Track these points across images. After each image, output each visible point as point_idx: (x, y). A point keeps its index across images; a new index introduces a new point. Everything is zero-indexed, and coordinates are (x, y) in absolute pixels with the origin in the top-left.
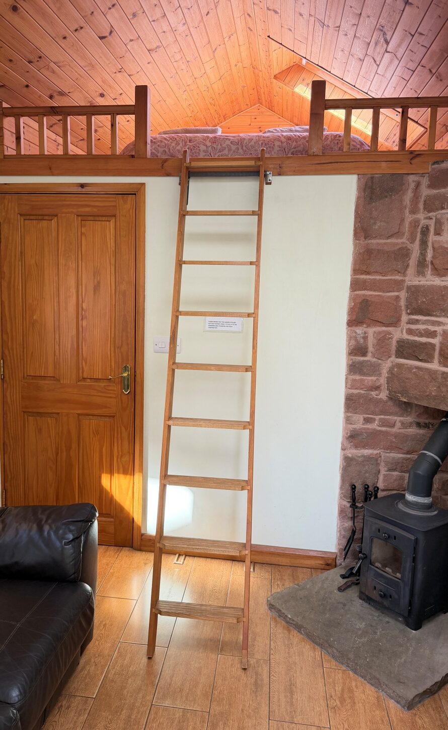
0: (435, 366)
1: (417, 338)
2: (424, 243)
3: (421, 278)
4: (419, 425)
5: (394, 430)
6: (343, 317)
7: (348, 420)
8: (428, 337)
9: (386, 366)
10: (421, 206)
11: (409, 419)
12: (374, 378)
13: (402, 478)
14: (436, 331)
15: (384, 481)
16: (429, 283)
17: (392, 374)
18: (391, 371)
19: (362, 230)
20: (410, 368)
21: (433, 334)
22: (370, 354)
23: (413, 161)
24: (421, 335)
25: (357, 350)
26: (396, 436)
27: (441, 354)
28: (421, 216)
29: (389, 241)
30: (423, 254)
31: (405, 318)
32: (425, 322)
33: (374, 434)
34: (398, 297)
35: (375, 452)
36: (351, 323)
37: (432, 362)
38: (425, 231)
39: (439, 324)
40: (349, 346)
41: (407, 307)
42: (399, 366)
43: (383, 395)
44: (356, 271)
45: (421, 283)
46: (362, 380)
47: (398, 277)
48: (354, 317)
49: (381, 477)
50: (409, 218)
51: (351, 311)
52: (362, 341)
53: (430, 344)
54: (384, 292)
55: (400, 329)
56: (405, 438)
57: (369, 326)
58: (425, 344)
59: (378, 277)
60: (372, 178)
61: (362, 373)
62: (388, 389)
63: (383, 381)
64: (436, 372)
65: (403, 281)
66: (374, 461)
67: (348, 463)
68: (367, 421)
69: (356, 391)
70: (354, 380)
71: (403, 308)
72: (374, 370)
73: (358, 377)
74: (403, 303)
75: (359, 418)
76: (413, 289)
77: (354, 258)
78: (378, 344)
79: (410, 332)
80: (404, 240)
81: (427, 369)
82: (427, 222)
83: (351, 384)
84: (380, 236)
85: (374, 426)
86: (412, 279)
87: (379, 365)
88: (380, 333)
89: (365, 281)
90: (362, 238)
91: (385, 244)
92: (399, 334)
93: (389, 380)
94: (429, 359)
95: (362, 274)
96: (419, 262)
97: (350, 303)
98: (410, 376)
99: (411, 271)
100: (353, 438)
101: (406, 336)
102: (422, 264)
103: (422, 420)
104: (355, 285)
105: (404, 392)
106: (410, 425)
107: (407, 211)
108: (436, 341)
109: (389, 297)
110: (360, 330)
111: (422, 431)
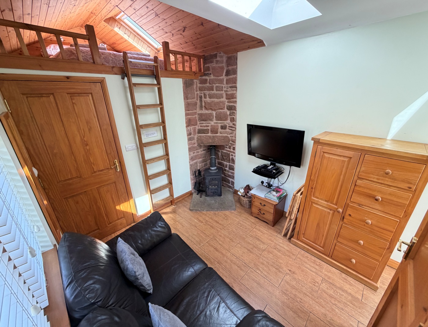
0: (210, 134)
1: (203, 128)
2: (201, 101)
3: (202, 111)
4: (204, 150)
5: (199, 153)
6: (185, 125)
7: (190, 155)
8: (207, 127)
9: (196, 137)
10: (198, 89)
11: (202, 149)
12: (194, 141)
13: (202, 165)
14: (209, 125)
15: (199, 167)
16: (205, 112)
17: (198, 139)
18: (198, 138)
19: (186, 97)
20: (203, 136)
21: (208, 126)
22: (192, 135)
23: (195, 75)
24: (205, 127)
25: (189, 134)
26: (200, 155)
27: (211, 131)
28: (198, 92)
29: (192, 100)
30: (201, 104)
31: (198, 123)
32: (205, 123)
33: (196, 156)
34: (196, 117)
35: (196, 160)
36: (187, 127)
37: (209, 134)
38: (201, 97)
39: (209, 123)
40: (187, 134)
41: (199, 120)
42: (200, 136)
43: (196, 145)
44: (186, 110)
45: (202, 112)
46: (191, 142)
47: (195, 111)
48: (187, 125)
49: (198, 166)
50: (196, 93)
51: (186, 123)
52: (190, 131)
53: (208, 129)
54: (193, 116)
55: (197, 126)
56: (201, 155)
57: (191, 126)
58: (206, 129)
59: (191, 112)
60: (186, 80)
61: (191, 140)
62: (197, 143)
63: (195, 141)
64: (211, 136)
65: (196, 112)
66: (196, 163)
67: (191, 165)
68: (194, 153)
69: (190, 146)
70: (189, 143)
71: (197, 120)
72: (193, 139)
73: (190, 142)
74: (197, 118)
75: (192, 153)
76: (200, 114)
77: (185, 106)
78: (194, 131)
79: (201, 126)
80: (195, 100)
81: (208, 136)
82: (201, 94)
83: (189, 144)
84: (190, 99)
85: (195, 154)
86: (199, 111)
87: (194, 137)
88: (193, 128)
89: (188, 113)
90: (186, 100)
91: (191, 101)
92: (197, 127)
93: (197, 141)
94: (208, 133)
95: (187, 111)
96: (200, 106)
97: (186, 120)
98: (203, 138)
99: (198, 109)
100: (192, 159)
101: (200, 128)
102: (201, 107)
103: (204, 149)
104: (187, 115)
105: (202, 143)
106: (202, 151)
107: (195, 91)
108: (209, 128)
109: (194, 117)
110: (189, 128)
111: (204, 152)
